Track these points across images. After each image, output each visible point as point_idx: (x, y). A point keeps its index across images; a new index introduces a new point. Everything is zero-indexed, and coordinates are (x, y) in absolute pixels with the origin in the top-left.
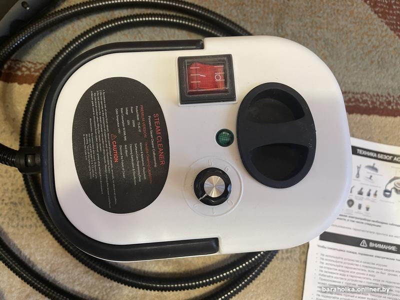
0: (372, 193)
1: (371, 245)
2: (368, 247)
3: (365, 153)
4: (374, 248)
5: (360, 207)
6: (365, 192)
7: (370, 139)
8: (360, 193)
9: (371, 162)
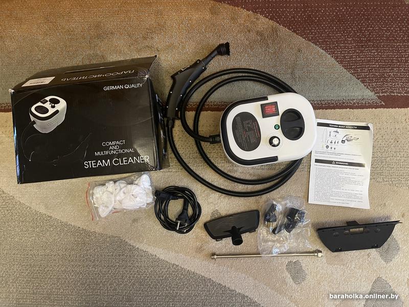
0: (336, 142)
1: (337, 163)
2: (336, 164)
3: (333, 126)
4: (338, 164)
5: (331, 148)
6: (333, 142)
7: (336, 120)
8: (331, 143)
9: (336, 129)
